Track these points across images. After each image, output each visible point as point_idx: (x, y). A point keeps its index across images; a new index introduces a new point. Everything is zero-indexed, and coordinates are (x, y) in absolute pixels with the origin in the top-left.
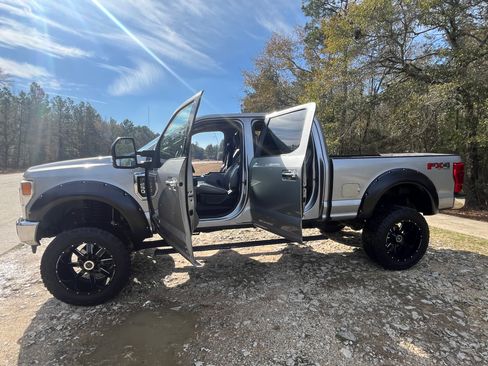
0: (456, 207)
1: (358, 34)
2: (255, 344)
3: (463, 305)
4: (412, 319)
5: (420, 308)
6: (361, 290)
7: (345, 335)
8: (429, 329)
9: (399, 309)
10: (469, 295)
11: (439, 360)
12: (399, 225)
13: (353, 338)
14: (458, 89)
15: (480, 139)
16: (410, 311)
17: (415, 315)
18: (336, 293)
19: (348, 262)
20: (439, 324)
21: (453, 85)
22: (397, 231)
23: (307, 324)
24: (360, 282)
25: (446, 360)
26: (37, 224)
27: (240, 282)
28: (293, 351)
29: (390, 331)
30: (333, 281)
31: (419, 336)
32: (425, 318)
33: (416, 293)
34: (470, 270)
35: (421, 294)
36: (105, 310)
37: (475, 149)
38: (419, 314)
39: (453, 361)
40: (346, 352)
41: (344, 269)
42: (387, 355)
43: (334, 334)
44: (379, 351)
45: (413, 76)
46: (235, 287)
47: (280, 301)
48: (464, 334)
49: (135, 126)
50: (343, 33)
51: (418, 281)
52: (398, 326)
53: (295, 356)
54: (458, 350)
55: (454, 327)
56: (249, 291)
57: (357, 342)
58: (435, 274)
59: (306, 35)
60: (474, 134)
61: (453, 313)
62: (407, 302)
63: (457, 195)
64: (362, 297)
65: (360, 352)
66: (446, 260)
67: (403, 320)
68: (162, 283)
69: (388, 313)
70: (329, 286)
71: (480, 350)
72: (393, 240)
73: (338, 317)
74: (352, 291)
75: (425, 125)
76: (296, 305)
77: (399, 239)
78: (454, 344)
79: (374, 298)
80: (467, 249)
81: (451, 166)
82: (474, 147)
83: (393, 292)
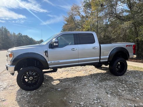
0: (134, 57)
1: (102, 5)
2: (85, 96)
3: (137, 83)
4: (125, 87)
5: (126, 85)
6: (110, 81)
7: (108, 92)
8: (129, 89)
9: (121, 85)
10: (139, 81)
11: (132, 96)
12: (119, 63)
13: (110, 92)
14: (132, 23)
15: (139, 38)
16: (124, 85)
17: (125, 86)
18: (103, 83)
19: (105, 75)
20: (132, 88)
21: (131, 22)
22: (119, 65)
23: (97, 91)
24: (109, 80)
25: (134, 95)
26: (15, 66)
27: (75, 82)
28: (95, 97)
29: (119, 90)
30: (102, 80)
31: (127, 91)
32: (128, 87)
33: (125, 81)
34: (139, 75)
35: (126, 81)
36: (37, 91)
37: (138, 41)
38: (126, 86)
39: (136, 95)
40: (109, 96)
41: (104, 76)
42: (119, 95)
43: (105, 92)
44: (117, 95)
45: (119, 18)
46: (74, 83)
47: (88, 86)
48: (138, 89)
49: (23, 35)
50: (97, 5)
51: (125, 78)
52: (121, 89)
53: (96, 98)
54: (137, 93)
55: (135, 88)
56: (78, 84)
57: (111, 93)
58: (129, 77)
59: (84, 4)
60: (137, 37)
61: (135, 85)
62: (123, 83)
63: (134, 54)
64: (111, 83)
65: (112, 95)
66: (132, 73)
67: (122, 88)
68: (51, 84)
69: (118, 86)
70: (101, 81)
71: (142, 92)
72: (117, 67)
73: (105, 88)
74: (108, 82)
75: (123, 34)
76: (93, 86)
77: (119, 67)
78: (136, 92)
79: (114, 83)
80: (137, 70)
81: (132, 46)
82: (137, 41)
83: (119, 81)
